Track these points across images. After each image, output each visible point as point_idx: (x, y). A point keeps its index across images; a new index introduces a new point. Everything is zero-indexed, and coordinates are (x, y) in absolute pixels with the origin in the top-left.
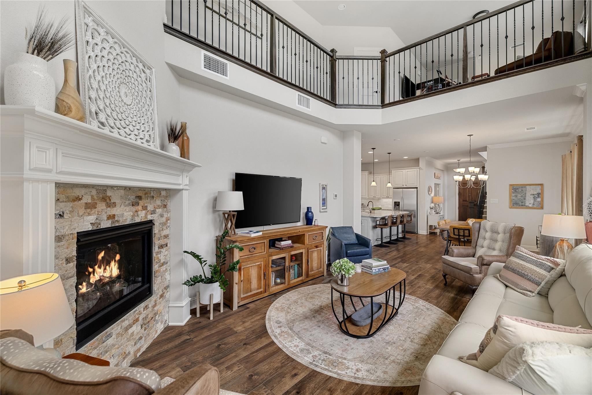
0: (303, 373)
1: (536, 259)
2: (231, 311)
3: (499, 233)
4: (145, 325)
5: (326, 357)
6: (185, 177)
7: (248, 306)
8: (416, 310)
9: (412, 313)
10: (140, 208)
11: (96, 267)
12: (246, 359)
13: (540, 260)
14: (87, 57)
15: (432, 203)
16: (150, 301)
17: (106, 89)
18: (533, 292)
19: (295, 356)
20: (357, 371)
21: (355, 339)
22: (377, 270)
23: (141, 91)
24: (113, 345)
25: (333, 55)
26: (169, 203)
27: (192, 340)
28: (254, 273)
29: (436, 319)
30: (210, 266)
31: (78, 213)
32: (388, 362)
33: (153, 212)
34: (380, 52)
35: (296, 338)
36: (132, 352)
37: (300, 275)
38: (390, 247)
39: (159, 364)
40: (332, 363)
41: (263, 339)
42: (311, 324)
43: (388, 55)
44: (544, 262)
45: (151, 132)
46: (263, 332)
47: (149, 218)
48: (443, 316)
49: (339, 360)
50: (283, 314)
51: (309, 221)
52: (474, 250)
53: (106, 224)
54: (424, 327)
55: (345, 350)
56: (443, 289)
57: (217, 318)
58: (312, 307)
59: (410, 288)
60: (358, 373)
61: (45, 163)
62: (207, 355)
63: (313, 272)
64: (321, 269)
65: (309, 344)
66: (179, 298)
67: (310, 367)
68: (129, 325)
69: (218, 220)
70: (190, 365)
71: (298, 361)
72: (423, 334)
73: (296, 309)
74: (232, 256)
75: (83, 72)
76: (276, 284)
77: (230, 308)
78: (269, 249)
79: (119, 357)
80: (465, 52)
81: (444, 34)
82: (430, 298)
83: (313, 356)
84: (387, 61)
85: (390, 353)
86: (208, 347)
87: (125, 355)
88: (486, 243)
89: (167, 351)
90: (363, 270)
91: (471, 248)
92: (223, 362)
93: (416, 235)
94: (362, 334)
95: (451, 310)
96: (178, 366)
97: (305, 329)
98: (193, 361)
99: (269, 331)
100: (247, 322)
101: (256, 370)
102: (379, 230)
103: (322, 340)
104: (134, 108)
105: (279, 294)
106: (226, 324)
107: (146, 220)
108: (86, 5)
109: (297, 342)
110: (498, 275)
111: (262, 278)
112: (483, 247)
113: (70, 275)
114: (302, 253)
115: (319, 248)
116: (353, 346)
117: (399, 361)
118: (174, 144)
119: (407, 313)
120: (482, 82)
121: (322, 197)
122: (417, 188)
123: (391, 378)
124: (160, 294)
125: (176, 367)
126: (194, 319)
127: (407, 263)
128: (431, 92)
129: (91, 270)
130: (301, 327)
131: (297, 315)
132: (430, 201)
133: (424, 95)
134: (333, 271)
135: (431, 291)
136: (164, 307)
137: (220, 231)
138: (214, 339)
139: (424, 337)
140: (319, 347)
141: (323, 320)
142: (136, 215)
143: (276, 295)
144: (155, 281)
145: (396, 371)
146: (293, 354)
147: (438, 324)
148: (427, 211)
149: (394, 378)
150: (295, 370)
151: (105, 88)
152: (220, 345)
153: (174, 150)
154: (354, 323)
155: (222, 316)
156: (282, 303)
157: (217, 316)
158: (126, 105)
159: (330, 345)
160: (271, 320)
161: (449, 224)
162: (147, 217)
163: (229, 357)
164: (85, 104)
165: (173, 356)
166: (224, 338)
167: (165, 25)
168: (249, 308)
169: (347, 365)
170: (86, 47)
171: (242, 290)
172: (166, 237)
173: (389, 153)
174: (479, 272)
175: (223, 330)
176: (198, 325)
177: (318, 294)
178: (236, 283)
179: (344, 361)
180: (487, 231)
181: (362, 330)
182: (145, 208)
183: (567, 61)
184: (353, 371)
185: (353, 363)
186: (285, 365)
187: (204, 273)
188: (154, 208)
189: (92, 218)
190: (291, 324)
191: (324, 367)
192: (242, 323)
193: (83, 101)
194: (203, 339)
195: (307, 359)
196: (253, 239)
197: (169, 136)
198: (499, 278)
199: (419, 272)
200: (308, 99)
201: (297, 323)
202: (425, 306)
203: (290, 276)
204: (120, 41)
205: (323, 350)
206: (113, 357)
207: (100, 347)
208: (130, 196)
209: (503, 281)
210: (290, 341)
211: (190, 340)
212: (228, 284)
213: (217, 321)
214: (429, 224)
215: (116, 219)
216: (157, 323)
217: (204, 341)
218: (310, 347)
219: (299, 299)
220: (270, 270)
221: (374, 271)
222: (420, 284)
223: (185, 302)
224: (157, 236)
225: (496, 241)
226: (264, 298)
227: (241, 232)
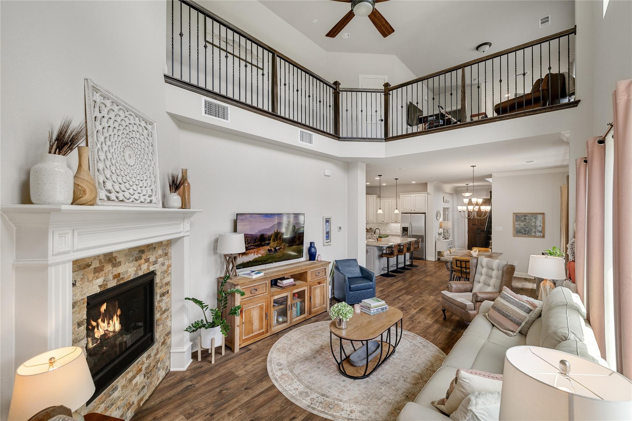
0: (301, 417)
1: (518, 301)
2: (233, 353)
3: (493, 270)
4: (148, 374)
5: (323, 399)
6: (186, 223)
7: (250, 347)
8: (413, 348)
9: (409, 351)
10: (143, 261)
11: (100, 321)
12: (247, 404)
13: (521, 302)
14: (95, 132)
15: (441, 228)
16: (153, 350)
17: (112, 158)
18: (514, 332)
19: (294, 400)
20: (351, 412)
21: (352, 380)
22: (375, 311)
23: (144, 149)
24: (119, 397)
25: (336, 87)
26: (170, 251)
27: (194, 386)
28: (255, 315)
29: (430, 357)
30: (211, 310)
31: (88, 279)
32: (380, 403)
33: (155, 263)
34: (383, 85)
35: (296, 380)
36: (136, 402)
37: (302, 312)
38: (396, 277)
39: (162, 412)
40: (329, 406)
41: (264, 383)
42: (311, 365)
43: (390, 89)
44: (524, 304)
45: (153, 187)
46: (264, 375)
47: (152, 269)
48: (437, 353)
49: (335, 402)
50: (284, 356)
51: (312, 256)
52: (471, 285)
53: (112, 284)
54: (418, 365)
55: (342, 392)
56: (441, 324)
57: (219, 362)
58: (313, 347)
59: (411, 323)
60: (351, 415)
61: (64, 246)
62: (210, 401)
63: (315, 309)
64: (324, 305)
65: (307, 387)
66: (180, 344)
67: (308, 410)
68: (133, 376)
69: (219, 261)
70: (194, 413)
71: (297, 404)
72: (416, 372)
73: (298, 350)
74: (233, 299)
75: (93, 148)
76: (278, 323)
77: (231, 351)
78: (271, 287)
79: (124, 407)
80: (463, 91)
81: (444, 73)
82: (428, 334)
83: (311, 399)
84: (390, 95)
85: (384, 393)
86: (210, 393)
87: (130, 405)
88: (482, 278)
89: (170, 399)
90: (362, 310)
91: (469, 283)
92: (225, 408)
93: (424, 261)
94: (359, 375)
95: (446, 347)
96: (181, 413)
97: (305, 371)
98: (196, 408)
99: (270, 374)
100: (249, 365)
101: (257, 414)
102: (385, 259)
103: (321, 382)
104: (138, 167)
105: (280, 333)
106: (228, 368)
107: (148, 271)
108: (95, 84)
109: (297, 384)
110: (487, 314)
111: (264, 318)
112: (479, 282)
113: (81, 338)
114: (305, 290)
115: (321, 285)
116: (349, 387)
117: (391, 401)
118: (175, 194)
119: (404, 351)
120: (478, 123)
121: (326, 230)
122: (425, 213)
123: (381, 418)
124: (162, 342)
125: (180, 415)
126: (196, 363)
127: (411, 295)
128: (432, 129)
129: (94, 324)
130: (301, 369)
131: (298, 356)
132: (438, 226)
133: (426, 132)
134: (332, 315)
135: (430, 326)
136: (166, 353)
137: (221, 272)
138: (216, 384)
139: (417, 376)
140: (317, 390)
141: (323, 361)
142: (139, 269)
143: (278, 335)
144: (157, 330)
145: (387, 411)
146: (293, 397)
147: (431, 362)
148: (436, 237)
149: (384, 418)
150: (293, 413)
151: (111, 156)
152: (222, 390)
153: (175, 199)
154: (352, 364)
155: (223, 360)
156: (284, 344)
157: (219, 359)
158: (130, 167)
159: (328, 387)
160: (272, 362)
161: (453, 254)
162: (149, 268)
163: (231, 402)
164: (95, 178)
165: (176, 404)
166: (226, 383)
167: (165, 76)
168: (250, 349)
169: (342, 407)
170: (95, 123)
171: (243, 332)
172: (168, 284)
173: (397, 179)
174: (474, 308)
175: (224, 374)
176: (199, 370)
177: (320, 332)
178: (238, 326)
179: (340, 403)
180: (483, 267)
181: (359, 371)
182: (147, 260)
183: (553, 109)
184: (347, 412)
185: (348, 405)
186: (284, 409)
187: (205, 317)
188: (156, 258)
189: (100, 281)
190: (292, 365)
191: (321, 410)
192: (243, 366)
193: (93, 175)
194: (205, 385)
195: (306, 402)
196: (255, 281)
197: (170, 186)
198: (487, 317)
199: (421, 305)
200: (311, 134)
201: (298, 365)
202: (422, 343)
203: (293, 313)
204: (124, 106)
205: (321, 392)
206: (119, 409)
207: (107, 401)
208: (133, 252)
209: (490, 320)
210: (290, 384)
211: (192, 386)
212: (229, 329)
213: (219, 365)
214: (437, 250)
215: (121, 277)
216: (159, 370)
217: (206, 387)
218: (309, 390)
219: (300, 338)
220: (272, 309)
221: (372, 312)
222: (420, 319)
223: (187, 348)
224: (159, 285)
225: (491, 277)
226: (266, 339)
227: (242, 273)
